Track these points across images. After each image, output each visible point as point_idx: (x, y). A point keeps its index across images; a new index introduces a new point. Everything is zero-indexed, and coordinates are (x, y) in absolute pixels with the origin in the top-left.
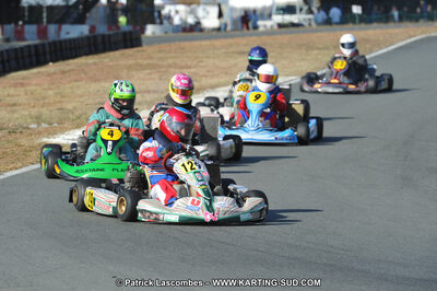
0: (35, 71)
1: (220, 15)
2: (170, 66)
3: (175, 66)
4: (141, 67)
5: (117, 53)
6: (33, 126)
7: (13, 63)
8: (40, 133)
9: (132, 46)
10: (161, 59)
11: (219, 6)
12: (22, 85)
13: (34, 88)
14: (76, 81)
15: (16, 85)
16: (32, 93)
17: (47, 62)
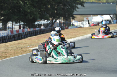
1: (89, 23)
2: (70, 33)
3: (71, 33)
6: (28, 47)
8: (29, 48)
10: (68, 31)
12: (30, 40)
13: (32, 40)
14: (44, 38)
15: (28, 40)
16: (32, 41)
17: (38, 35)
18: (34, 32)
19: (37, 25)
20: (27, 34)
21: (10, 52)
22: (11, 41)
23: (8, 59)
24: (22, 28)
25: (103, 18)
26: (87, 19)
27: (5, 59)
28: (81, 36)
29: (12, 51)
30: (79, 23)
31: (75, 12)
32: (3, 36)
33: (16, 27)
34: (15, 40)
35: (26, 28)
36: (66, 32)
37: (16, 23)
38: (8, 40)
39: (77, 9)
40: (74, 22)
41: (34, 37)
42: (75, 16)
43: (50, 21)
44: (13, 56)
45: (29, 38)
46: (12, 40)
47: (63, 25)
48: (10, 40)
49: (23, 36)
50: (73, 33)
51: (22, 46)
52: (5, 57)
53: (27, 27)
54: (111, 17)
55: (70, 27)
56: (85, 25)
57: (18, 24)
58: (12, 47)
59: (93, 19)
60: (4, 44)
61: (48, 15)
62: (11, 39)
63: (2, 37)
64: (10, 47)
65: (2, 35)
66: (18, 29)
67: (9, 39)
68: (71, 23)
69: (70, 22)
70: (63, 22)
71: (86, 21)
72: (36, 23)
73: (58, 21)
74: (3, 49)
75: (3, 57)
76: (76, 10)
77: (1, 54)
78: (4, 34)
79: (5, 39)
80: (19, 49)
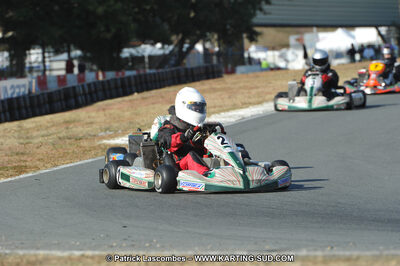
0: (119, 99)
1: (306, 56)
2: (240, 88)
3: (245, 88)
7: (100, 94)
10: (235, 83)
11: (304, 48)
12: (104, 110)
13: (112, 111)
14: (153, 104)
15: (98, 110)
16: (111, 114)
17: (131, 93)
18: (119, 82)
19: (126, 58)
20: (96, 92)
21: (38, 151)
22: (41, 114)
23: (30, 174)
24: (76, 71)
25: (353, 37)
26: (298, 40)
27: (21, 176)
29: (43, 149)
30: (270, 53)
31: (259, 17)
32: (15, 96)
33: (57, 65)
34: (52, 111)
35: (91, 70)
36: (228, 85)
37: (57, 52)
38: (29, 110)
39: (266, 7)
40: (253, 51)
41: (119, 102)
42: (258, 29)
43: (171, 47)
44: (49, 165)
45: (100, 104)
46: (44, 111)
47: (218, 60)
48: (37, 110)
49: (80, 99)
50: (252, 88)
51: (79, 130)
52: (20, 170)
53: (95, 67)
54: (379, 34)
55: (240, 69)
56: (293, 61)
57: (65, 56)
58: (43, 136)
59: (318, 40)
60: (16, 123)
61: (166, 26)
62: (39, 106)
63: (10, 101)
64: (35, 134)
65: (10, 92)
66: (63, 73)
67: (32, 106)
68: (246, 55)
69: (242, 49)
70: (217, 49)
71: (296, 47)
72: (126, 53)
73: (199, 47)
74: (12, 142)
75: (15, 168)
76: (261, 10)
77: (6, 158)
78: (17, 90)
79: (19, 108)
80: (68, 141)
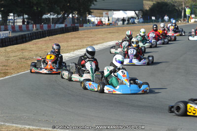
0: (41, 39)
1: (109, 20)
4: (76, 38)
5: (70, 33)
6: (34, 57)
7: (34, 37)
9: (76, 31)
11: (108, 17)
12: (36, 44)
13: (39, 45)
15: (34, 44)
16: (38, 47)
17: (46, 37)
18: (41, 32)
19: (44, 19)
22: (13, 45)
23: (9, 77)
25: (126, 13)
26: (106, 14)
27: (6, 77)
28: (99, 44)
30: (96, 18)
31: (93, 6)
32: (4, 37)
33: (19, 22)
34: (17, 44)
35: (32, 24)
37: (19, 16)
38: (9, 43)
39: (95, 2)
40: (89, 17)
41: (41, 41)
42: (92, 11)
43: (60, 16)
44: (16, 72)
45: (34, 41)
46: (14, 43)
47: (77, 21)
48: (12, 43)
49: (27, 39)
51: (26, 54)
52: (6, 74)
53: (32, 22)
54: (136, 13)
55: (85, 25)
57: (22, 17)
58: (14, 57)
59: (113, 14)
61: (59, 8)
62: (12, 41)
63: (2, 39)
64: (11, 54)
65: (2, 36)
67: (10, 41)
68: (87, 18)
70: (77, 16)
71: (105, 17)
72: (45, 16)
73: (71, 16)
74: (2, 59)
75: (4, 73)
76: (93, 4)
77: (1, 67)
78: (5, 35)
79: (5, 42)
80: (23, 60)
